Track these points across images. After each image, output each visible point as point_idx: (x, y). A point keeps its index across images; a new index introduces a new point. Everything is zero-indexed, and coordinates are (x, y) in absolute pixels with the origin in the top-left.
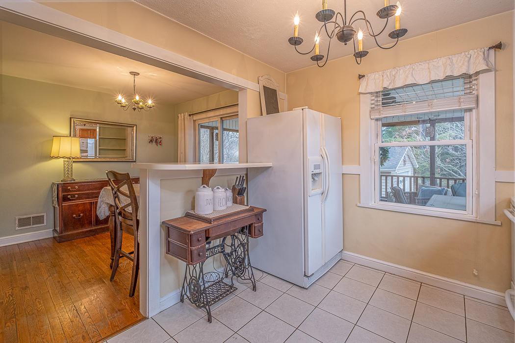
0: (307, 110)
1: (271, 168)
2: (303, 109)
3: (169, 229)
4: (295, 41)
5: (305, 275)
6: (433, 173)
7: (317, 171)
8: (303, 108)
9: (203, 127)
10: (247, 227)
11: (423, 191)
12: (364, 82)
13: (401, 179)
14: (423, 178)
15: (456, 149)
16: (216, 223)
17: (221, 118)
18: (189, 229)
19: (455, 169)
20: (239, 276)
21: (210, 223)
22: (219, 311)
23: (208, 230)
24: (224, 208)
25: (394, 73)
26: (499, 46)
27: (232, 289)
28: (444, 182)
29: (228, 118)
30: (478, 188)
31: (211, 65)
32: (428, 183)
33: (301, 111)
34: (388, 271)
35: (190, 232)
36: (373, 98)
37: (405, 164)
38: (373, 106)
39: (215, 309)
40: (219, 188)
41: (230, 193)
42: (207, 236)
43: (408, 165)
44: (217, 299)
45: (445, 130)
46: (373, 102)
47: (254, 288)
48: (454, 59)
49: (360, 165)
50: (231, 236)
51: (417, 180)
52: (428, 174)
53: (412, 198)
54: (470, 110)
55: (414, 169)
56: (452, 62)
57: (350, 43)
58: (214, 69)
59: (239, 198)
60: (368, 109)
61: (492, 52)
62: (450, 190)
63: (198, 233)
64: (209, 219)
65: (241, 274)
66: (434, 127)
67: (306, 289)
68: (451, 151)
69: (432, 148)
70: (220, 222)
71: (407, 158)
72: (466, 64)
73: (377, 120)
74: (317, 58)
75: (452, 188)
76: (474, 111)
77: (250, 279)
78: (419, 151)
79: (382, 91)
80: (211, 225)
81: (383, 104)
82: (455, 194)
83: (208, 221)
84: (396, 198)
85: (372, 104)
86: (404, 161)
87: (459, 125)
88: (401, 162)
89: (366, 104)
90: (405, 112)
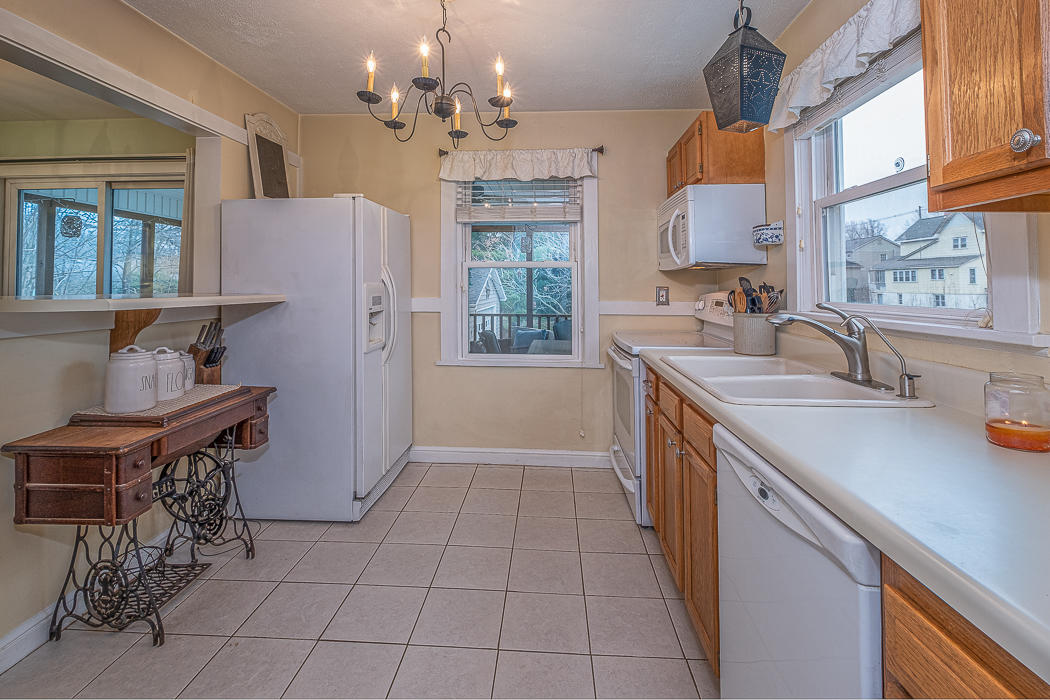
0: (361, 199)
1: (282, 307)
2: (354, 198)
3: (28, 460)
4: (369, 98)
5: (356, 498)
6: (530, 308)
7: (376, 308)
8: (354, 195)
9: (29, 197)
10: (231, 429)
11: (520, 336)
12: (447, 162)
13: (488, 319)
14: (518, 316)
15: (555, 271)
16: (174, 424)
17: (109, 184)
18: (113, 444)
19: (556, 302)
20: (207, 541)
21: (162, 426)
22: (176, 618)
23: (159, 440)
24: (178, 394)
25: (489, 158)
26: (601, 150)
27: (195, 569)
28: (544, 322)
29: (130, 186)
30: (583, 325)
31: (140, 72)
32: (524, 323)
33: (351, 200)
34: (481, 462)
35: (118, 449)
36: (460, 190)
37: (488, 296)
38: (460, 202)
39: (169, 613)
40: (165, 352)
41: (189, 361)
42: (155, 454)
43: (493, 296)
44: (168, 595)
45: (543, 241)
46: (459, 196)
47: (250, 551)
48: (559, 155)
49: (439, 296)
50: (189, 456)
51: (501, 319)
52: (525, 311)
53: (506, 347)
54: (575, 222)
55: (501, 304)
56: (556, 158)
57: (448, 119)
58: (148, 83)
59: (207, 371)
60: (454, 206)
61: (595, 154)
62: (551, 331)
63: (135, 450)
64: (158, 418)
65: (215, 534)
66: (531, 237)
67: (358, 522)
68: (550, 275)
69: (530, 271)
70: (188, 420)
71: (491, 285)
72: (571, 164)
73: (465, 224)
74: (395, 125)
75: (555, 329)
76: (579, 224)
77: (239, 538)
78: (508, 273)
79: (473, 183)
80: (162, 430)
81: (474, 201)
82: (558, 337)
83: (156, 423)
84: (486, 347)
85: (458, 199)
86: (488, 290)
87: (559, 236)
88: (483, 292)
89: (449, 199)
90: (504, 218)
